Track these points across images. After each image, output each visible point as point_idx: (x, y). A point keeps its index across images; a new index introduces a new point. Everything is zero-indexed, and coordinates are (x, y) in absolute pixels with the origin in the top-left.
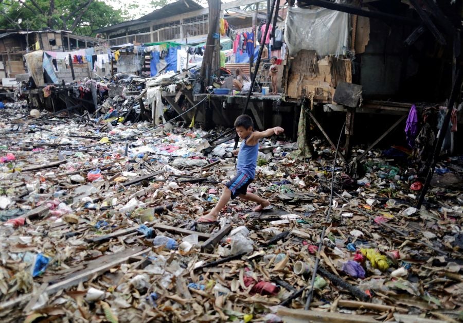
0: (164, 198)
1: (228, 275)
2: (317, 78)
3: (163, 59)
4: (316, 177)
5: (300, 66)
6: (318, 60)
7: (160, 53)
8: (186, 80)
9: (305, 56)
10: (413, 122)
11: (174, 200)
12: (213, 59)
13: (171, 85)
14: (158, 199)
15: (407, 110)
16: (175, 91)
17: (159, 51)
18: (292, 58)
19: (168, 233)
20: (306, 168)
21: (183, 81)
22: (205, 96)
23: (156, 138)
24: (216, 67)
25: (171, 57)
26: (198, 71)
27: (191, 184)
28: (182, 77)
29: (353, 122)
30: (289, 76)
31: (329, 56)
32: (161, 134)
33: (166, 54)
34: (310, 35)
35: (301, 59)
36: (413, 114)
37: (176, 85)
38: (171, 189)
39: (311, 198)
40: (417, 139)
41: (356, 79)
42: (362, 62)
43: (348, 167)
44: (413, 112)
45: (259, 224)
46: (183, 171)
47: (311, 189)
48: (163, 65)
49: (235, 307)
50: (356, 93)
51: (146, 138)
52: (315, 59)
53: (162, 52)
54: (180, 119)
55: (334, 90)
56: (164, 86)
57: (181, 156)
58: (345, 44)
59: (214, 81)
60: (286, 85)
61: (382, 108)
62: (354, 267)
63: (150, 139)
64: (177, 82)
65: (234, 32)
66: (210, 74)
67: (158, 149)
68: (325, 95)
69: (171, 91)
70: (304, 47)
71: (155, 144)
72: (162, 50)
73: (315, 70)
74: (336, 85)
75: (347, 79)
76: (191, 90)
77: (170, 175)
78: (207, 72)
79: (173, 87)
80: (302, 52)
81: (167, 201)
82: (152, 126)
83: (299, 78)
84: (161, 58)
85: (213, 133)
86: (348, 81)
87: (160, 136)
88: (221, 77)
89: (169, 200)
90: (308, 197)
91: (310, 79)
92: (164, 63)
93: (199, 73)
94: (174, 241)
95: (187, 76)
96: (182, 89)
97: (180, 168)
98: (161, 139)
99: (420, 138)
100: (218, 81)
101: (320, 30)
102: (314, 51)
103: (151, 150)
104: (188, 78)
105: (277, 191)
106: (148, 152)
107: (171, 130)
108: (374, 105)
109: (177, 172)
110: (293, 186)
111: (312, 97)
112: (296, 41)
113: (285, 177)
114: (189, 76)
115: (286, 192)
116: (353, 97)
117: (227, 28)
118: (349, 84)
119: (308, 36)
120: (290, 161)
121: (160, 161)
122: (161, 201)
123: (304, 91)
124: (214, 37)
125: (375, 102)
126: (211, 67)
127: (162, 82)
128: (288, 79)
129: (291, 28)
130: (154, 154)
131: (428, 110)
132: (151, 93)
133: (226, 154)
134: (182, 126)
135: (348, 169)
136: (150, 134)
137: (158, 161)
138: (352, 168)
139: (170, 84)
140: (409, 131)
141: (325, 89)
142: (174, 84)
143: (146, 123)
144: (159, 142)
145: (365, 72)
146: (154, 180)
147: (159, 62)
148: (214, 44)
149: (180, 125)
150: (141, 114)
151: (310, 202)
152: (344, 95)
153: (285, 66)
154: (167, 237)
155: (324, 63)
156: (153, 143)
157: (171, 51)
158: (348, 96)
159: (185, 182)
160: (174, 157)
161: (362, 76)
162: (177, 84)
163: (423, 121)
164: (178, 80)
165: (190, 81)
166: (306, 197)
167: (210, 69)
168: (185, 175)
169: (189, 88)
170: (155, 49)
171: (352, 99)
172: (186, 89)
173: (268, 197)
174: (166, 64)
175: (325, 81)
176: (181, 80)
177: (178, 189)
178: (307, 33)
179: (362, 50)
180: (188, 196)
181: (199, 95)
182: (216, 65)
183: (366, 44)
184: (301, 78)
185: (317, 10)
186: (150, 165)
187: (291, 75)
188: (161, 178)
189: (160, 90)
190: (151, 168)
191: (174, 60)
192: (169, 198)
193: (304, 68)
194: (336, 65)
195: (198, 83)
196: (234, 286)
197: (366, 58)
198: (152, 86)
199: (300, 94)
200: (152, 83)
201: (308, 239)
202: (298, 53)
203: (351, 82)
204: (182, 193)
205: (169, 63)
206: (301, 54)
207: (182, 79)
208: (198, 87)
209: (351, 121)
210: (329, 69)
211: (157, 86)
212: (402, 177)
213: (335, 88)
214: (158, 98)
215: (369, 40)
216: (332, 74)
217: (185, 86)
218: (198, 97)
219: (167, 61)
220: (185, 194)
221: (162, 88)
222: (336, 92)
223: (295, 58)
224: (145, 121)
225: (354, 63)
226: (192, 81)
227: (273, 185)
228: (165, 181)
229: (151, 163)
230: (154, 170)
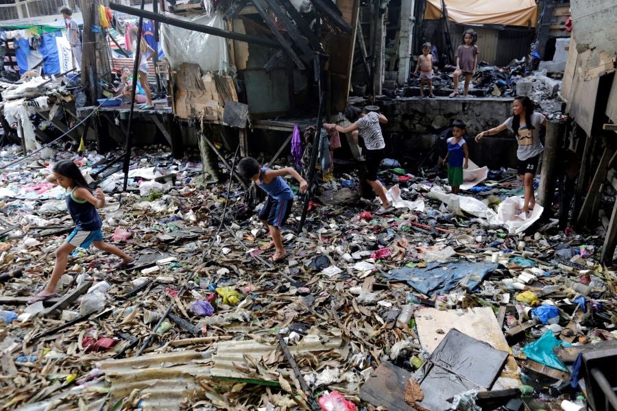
0: (15, 260)
1: (66, 340)
2: (204, 96)
3: (35, 50)
4: (213, 207)
5: (185, 80)
6: (202, 76)
7: (30, 41)
8: (61, 89)
9: (188, 69)
10: (297, 143)
11: (27, 262)
12: (98, 60)
13: (41, 98)
14: (5, 265)
15: (291, 130)
16: (47, 106)
17: (26, 38)
18: (175, 72)
19: (7, 306)
20: (205, 197)
21: (58, 91)
22: (91, 110)
23: (26, 172)
24: (105, 70)
25: (48, 47)
26: (79, 76)
27: (56, 237)
28: (56, 85)
29: (246, 143)
30: (175, 92)
31: (210, 73)
32: (34, 165)
33: (39, 43)
34: (188, 47)
35: (184, 73)
36: (296, 134)
37: (47, 97)
38: (27, 247)
39: (197, 234)
40: (302, 161)
41: (242, 98)
42: (246, 79)
43: (248, 192)
44: (296, 132)
45: (126, 276)
46: (51, 220)
47: (202, 224)
48: (38, 58)
49: (62, 370)
50: (243, 113)
51: (10, 174)
52: (199, 74)
53: (33, 39)
54: (65, 139)
55: (223, 109)
56: (30, 98)
57: (54, 198)
58: (225, 61)
59: (104, 88)
60: (173, 103)
61: (270, 128)
62: (203, 306)
63: (16, 175)
64: (49, 93)
65: (122, 23)
66: (96, 80)
67: (22, 191)
68: (215, 114)
69: (41, 106)
70: (186, 60)
71: (22, 182)
72: (32, 36)
73: (200, 86)
74: (224, 104)
75: (233, 97)
76: (73, 102)
77: (30, 229)
78: (91, 77)
79: (43, 100)
80: (184, 65)
81: (17, 265)
82: (23, 152)
83: (186, 96)
84: (31, 48)
85: (110, 157)
86: (234, 100)
87: (32, 169)
88: (115, 82)
89: (21, 263)
90: (193, 234)
91: (198, 96)
92: (37, 57)
93: (79, 79)
94: (14, 313)
95: (63, 84)
96: (58, 101)
97: (48, 216)
98: (32, 173)
99: (305, 159)
100: (110, 87)
101: (198, 43)
102: (197, 66)
103: (12, 194)
104: (64, 87)
105: (162, 230)
106: (7, 197)
107: (52, 157)
108: (262, 125)
109: (42, 222)
110: (182, 222)
111: (202, 116)
112: (176, 53)
113: (176, 212)
114: (66, 83)
115: (171, 231)
116: (241, 117)
117: (110, 18)
118: (236, 102)
119: (186, 48)
120: (191, 190)
121: (22, 208)
122: (9, 266)
123: (193, 110)
124: (93, 30)
125: (262, 121)
126: (96, 69)
127: (26, 94)
128: (175, 97)
129: (167, 36)
130: (15, 199)
131: (308, 130)
132: (11, 109)
133: (116, 188)
134: (69, 150)
135: (248, 194)
136: (18, 166)
137: (19, 209)
138: (251, 192)
139: (39, 96)
140: (294, 152)
141: (214, 108)
142: (46, 95)
143: (15, 148)
144: (29, 179)
145: (250, 89)
146: (7, 238)
147: (30, 54)
148: (95, 40)
149: (67, 147)
150: (5, 136)
151: (195, 239)
152: (232, 115)
153: (168, 82)
154: (6, 311)
155: (208, 79)
156: (19, 181)
157: (46, 38)
158: (236, 116)
159: (50, 235)
160: (42, 200)
161: (248, 94)
162: (49, 95)
163: (305, 142)
164: (50, 90)
165: (68, 90)
166: (192, 234)
167: (95, 73)
168: (53, 224)
169: (69, 99)
170: (19, 35)
171: (241, 120)
172: (64, 101)
173: (147, 239)
174: (41, 57)
175: (213, 99)
176: (55, 90)
177: (37, 246)
178: (186, 45)
179: (244, 66)
180: (49, 253)
181: (82, 109)
182: (104, 66)
183: (246, 59)
184: (188, 95)
185: (192, 18)
186: (7, 216)
187: (178, 92)
188: (18, 233)
189: (24, 105)
190: (6, 220)
191: (53, 51)
192: (20, 261)
193: (190, 84)
194: (219, 81)
195: (81, 93)
196: (71, 350)
197: (250, 74)
198: (11, 99)
199: (190, 114)
200: (11, 94)
201: (172, 283)
202: (181, 66)
203: (237, 100)
204: (40, 250)
205: (45, 56)
206: (184, 67)
207: (56, 88)
208: (82, 98)
209: (245, 143)
210: (214, 85)
211: (20, 98)
212: (300, 198)
213: (223, 107)
214: (22, 117)
215: (248, 55)
216: (218, 92)
217: (62, 97)
218: (82, 111)
219: (43, 53)
220: (45, 251)
221: (27, 102)
222: (225, 111)
223: (178, 72)
224: (13, 145)
225: (236, 81)
226: (72, 91)
227: (158, 224)
228: (21, 237)
229: (8, 214)
230: (11, 223)
